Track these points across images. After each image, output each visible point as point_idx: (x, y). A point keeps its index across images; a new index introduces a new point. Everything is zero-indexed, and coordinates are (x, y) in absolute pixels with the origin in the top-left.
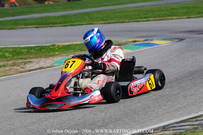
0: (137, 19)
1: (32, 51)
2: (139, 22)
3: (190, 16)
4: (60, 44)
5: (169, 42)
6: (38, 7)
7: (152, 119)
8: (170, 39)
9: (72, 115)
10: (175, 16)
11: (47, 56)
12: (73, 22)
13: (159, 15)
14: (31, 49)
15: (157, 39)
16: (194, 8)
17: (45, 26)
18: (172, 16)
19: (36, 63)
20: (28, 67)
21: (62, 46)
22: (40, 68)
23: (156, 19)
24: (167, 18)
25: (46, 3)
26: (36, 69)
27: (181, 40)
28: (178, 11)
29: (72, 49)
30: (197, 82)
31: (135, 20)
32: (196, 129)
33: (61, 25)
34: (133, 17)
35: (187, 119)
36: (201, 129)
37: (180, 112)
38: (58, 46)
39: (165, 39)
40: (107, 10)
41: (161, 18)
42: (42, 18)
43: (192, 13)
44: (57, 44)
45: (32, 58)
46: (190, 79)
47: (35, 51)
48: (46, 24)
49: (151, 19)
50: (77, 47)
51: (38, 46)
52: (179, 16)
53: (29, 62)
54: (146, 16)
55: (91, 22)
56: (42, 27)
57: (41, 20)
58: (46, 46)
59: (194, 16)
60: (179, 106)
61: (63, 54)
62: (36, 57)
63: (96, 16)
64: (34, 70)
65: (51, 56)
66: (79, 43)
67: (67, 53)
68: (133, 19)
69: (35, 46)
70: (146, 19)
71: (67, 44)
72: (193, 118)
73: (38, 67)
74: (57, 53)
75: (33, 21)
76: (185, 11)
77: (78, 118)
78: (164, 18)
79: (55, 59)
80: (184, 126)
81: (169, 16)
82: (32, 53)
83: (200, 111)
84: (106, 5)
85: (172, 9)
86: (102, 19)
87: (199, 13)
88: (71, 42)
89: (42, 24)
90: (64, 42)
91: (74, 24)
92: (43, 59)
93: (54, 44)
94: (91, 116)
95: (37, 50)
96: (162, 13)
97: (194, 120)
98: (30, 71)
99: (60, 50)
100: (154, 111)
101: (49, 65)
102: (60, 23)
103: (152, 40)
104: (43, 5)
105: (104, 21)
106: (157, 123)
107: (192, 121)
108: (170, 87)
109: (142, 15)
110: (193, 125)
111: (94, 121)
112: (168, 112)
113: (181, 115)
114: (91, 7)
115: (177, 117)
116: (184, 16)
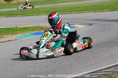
0: (65, 12)
1: (4, 30)
2: (66, 14)
3: (96, 11)
4: (20, 27)
5: (84, 26)
6: (7, 5)
7: (75, 71)
8: (84, 24)
9: (28, 69)
10: (87, 11)
11: (12, 34)
12: (28, 14)
13: (78, 10)
14: (3, 29)
15: (77, 24)
16: (98, 6)
17: (12, 16)
18: (86, 11)
19: (6, 38)
20: (2, 40)
21: (22, 28)
22: (8, 41)
23: (76, 12)
24: (82, 12)
25: (12, 2)
26: (6, 41)
27: (91, 25)
28: (89, 8)
29: (27, 30)
30: (100, 49)
31: (64, 13)
32: (100, 77)
33: (21, 15)
34: (63, 11)
35: (95, 71)
36: (103, 77)
37: (91, 67)
38: (19, 28)
39: (81, 24)
40: (48, 7)
41: (79, 12)
42: (10, 11)
43: (97, 9)
44: (18, 27)
45: (3, 35)
46: (96, 48)
47: (5, 31)
48: (12, 15)
49: (73, 12)
50: (31, 29)
51: (7, 28)
52: (90, 11)
53: (2, 37)
54: (71, 10)
55: (38, 14)
56: (9, 17)
57: (9, 13)
58: (12, 28)
59: (98, 11)
60: (90, 63)
61: (22, 33)
62: (6, 34)
63: (41, 10)
64: (5, 42)
65: (15, 34)
66: (31, 26)
67: (25, 32)
68: (63, 12)
69: (5, 28)
70: (70, 13)
71: (24, 27)
72: (98, 71)
73: (7, 40)
74: (18, 32)
75: (4, 13)
76: (93, 8)
77: (31, 71)
78: (81, 12)
79: (17, 35)
80: (93, 75)
81: (84, 11)
82: (4, 32)
83: (102, 66)
84: (47, 4)
85: (86, 7)
86: (45, 12)
87: (101, 9)
88: (27, 25)
89: (10, 15)
90: (23, 25)
91: (28, 15)
92: (10, 35)
93: (17, 26)
94: (39, 69)
95: (6, 30)
96: (80, 9)
97: (99, 72)
98: (3, 42)
99: (20, 30)
100: (75, 66)
101: (14, 39)
102: (20, 14)
103: (74, 25)
104: (10, 3)
105: (46, 13)
106: (77, 74)
107: (98, 72)
108: (85, 53)
109: (68, 10)
110: (99, 75)
111: (41, 72)
112: (84, 67)
113: (92, 69)
114: (39, 5)
115: (89, 70)
116: (92, 11)
